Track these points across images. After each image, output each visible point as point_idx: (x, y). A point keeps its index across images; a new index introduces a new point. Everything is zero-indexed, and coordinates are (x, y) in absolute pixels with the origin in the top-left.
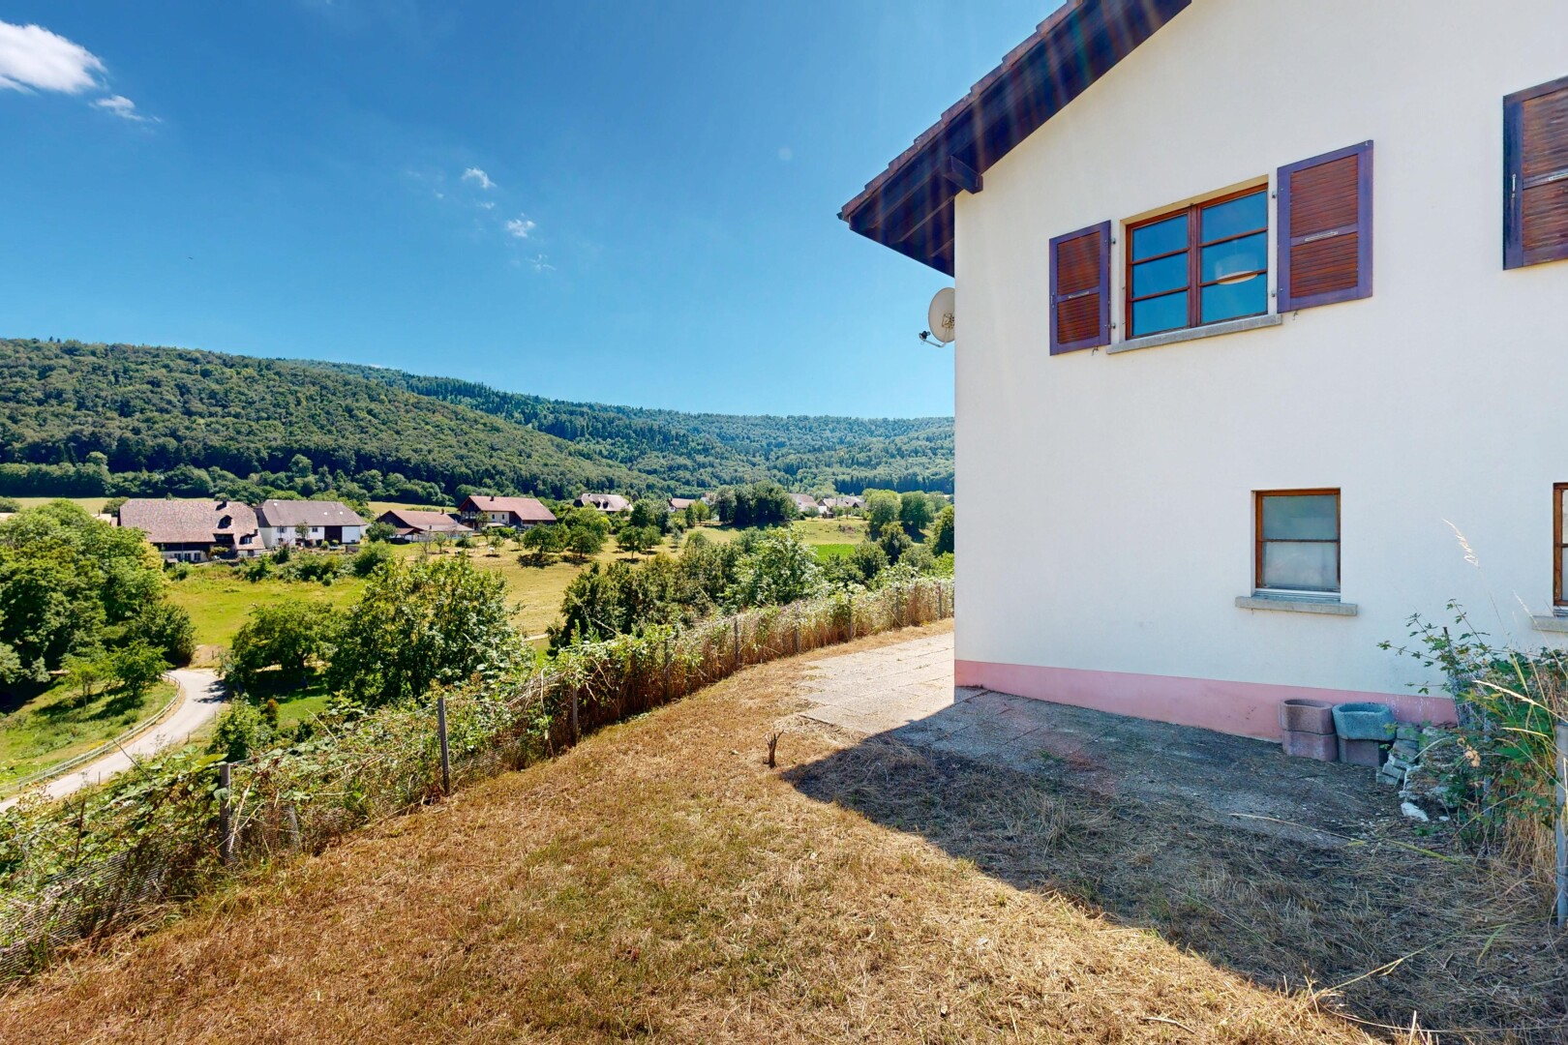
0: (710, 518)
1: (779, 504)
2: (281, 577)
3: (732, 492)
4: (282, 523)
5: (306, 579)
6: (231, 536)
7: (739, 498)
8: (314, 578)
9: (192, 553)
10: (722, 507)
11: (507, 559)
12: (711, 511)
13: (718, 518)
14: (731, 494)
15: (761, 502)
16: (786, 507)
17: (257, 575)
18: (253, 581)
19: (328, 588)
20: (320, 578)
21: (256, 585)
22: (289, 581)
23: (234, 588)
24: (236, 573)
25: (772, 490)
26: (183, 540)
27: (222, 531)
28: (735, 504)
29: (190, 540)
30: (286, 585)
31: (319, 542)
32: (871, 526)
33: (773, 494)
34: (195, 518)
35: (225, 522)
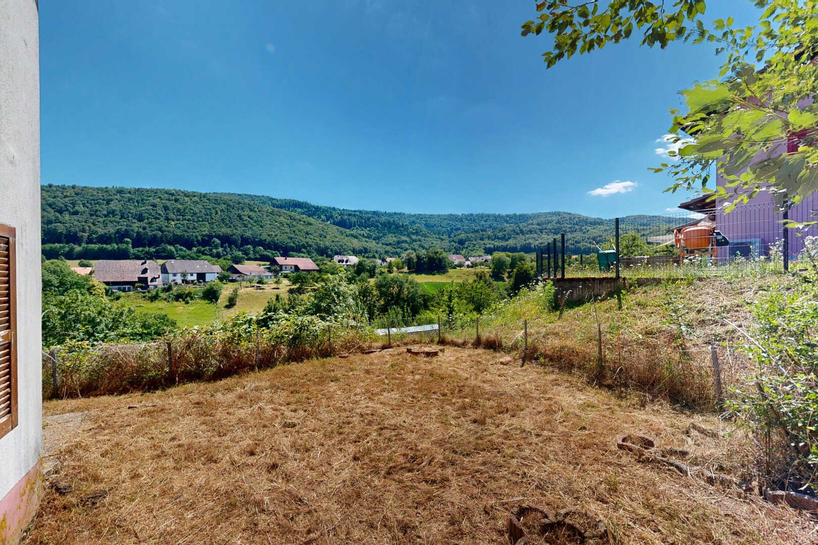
0: (403, 268)
1: (440, 260)
2: (165, 299)
3: (415, 254)
4: (175, 272)
5: (177, 300)
6: (147, 278)
7: (418, 257)
8: (181, 300)
9: (127, 287)
10: (409, 262)
11: (283, 290)
12: (403, 264)
13: (406, 268)
14: (414, 256)
15: (431, 259)
16: (445, 262)
17: (154, 298)
18: (152, 301)
19: (186, 305)
20: (184, 300)
21: (153, 303)
22: (169, 302)
23: (141, 305)
24: (144, 297)
25: (437, 252)
26: (122, 280)
27: (142, 276)
28: (415, 260)
29: (126, 280)
30: (166, 303)
31: (193, 281)
32: (493, 272)
33: (438, 255)
34: (130, 269)
35: (145, 271)
